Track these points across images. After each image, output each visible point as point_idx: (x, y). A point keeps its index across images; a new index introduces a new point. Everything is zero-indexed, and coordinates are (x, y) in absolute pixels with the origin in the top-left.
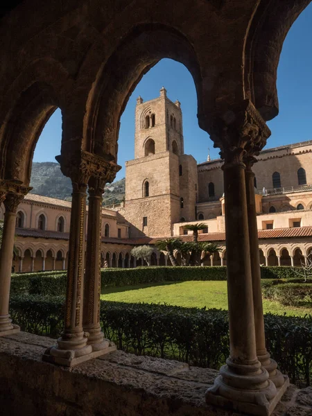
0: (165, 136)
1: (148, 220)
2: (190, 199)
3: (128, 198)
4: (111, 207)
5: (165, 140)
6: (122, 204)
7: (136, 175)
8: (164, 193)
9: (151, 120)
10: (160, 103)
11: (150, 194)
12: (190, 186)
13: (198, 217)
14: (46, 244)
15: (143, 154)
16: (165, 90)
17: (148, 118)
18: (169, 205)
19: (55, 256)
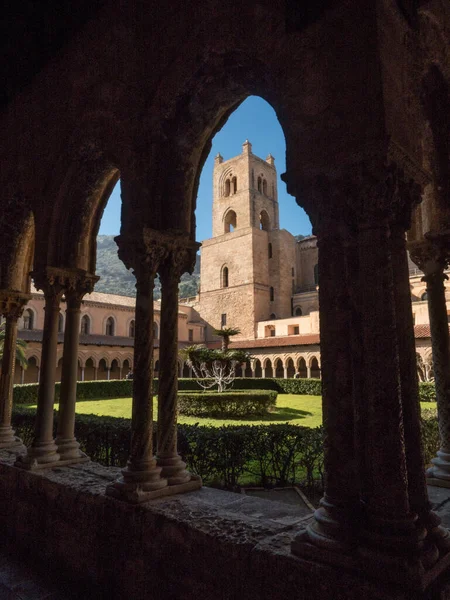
0: (248, 206)
1: (227, 318)
2: (282, 288)
3: (204, 289)
4: (185, 301)
5: (249, 212)
6: (197, 297)
7: (212, 259)
8: (246, 282)
9: (232, 185)
10: (242, 161)
11: (230, 285)
12: (282, 272)
13: (294, 313)
14: (86, 351)
15: (222, 230)
16: (249, 144)
17: (228, 182)
18: (252, 298)
19: (97, 365)
